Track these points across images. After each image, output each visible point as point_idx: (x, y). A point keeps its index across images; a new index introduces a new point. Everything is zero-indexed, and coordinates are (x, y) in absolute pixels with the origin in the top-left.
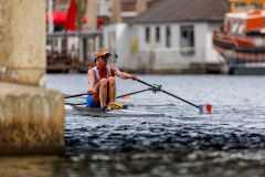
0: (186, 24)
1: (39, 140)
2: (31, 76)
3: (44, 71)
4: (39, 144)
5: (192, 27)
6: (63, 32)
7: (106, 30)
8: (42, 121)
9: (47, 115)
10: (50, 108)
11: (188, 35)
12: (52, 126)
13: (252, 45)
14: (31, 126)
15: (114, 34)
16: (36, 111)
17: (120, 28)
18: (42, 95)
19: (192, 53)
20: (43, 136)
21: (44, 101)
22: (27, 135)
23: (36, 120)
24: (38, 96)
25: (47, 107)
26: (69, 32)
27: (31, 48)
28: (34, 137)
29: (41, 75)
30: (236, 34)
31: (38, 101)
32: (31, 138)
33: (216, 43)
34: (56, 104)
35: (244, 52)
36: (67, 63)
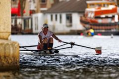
0: (68, 13)
1: (8, 63)
2: (5, 35)
3: (10, 33)
4: (8, 65)
5: (71, 15)
6: (15, 17)
7: (34, 16)
8: (9, 55)
9: (12, 52)
10: (13, 49)
11: (69, 18)
12: (14, 57)
13: (97, 22)
14: (5, 57)
15: (37, 18)
16: (7, 51)
17: (40, 15)
18: (10, 43)
19: (71, 26)
20: (10, 61)
21: (11, 46)
22: (3, 61)
23: (7, 54)
24: (8, 44)
25: (11, 49)
26: (17, 17)
27: (5, 23)
28: (6, 61)
29: (9, 35)
30: (90, 17)
31: (8, 46)
32: (5, 62)
33: (82, 21)
34: (16, 48)
35: (94, 25)
36: (17, 30)
